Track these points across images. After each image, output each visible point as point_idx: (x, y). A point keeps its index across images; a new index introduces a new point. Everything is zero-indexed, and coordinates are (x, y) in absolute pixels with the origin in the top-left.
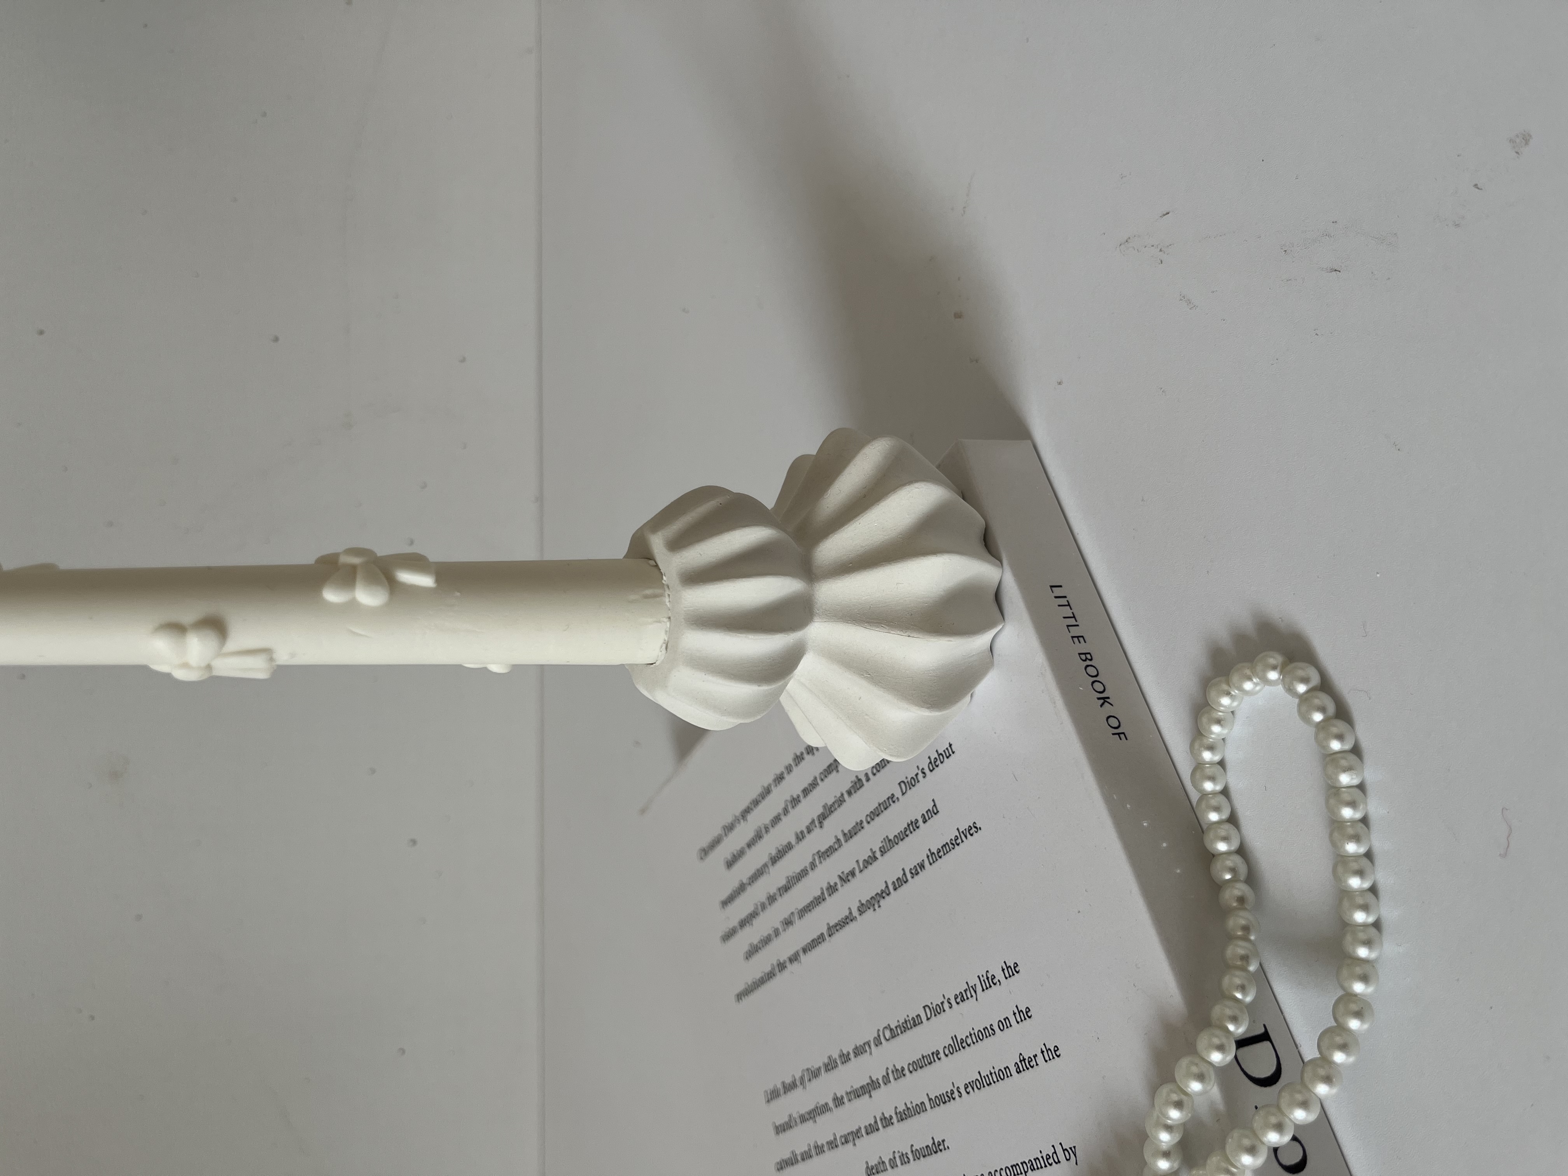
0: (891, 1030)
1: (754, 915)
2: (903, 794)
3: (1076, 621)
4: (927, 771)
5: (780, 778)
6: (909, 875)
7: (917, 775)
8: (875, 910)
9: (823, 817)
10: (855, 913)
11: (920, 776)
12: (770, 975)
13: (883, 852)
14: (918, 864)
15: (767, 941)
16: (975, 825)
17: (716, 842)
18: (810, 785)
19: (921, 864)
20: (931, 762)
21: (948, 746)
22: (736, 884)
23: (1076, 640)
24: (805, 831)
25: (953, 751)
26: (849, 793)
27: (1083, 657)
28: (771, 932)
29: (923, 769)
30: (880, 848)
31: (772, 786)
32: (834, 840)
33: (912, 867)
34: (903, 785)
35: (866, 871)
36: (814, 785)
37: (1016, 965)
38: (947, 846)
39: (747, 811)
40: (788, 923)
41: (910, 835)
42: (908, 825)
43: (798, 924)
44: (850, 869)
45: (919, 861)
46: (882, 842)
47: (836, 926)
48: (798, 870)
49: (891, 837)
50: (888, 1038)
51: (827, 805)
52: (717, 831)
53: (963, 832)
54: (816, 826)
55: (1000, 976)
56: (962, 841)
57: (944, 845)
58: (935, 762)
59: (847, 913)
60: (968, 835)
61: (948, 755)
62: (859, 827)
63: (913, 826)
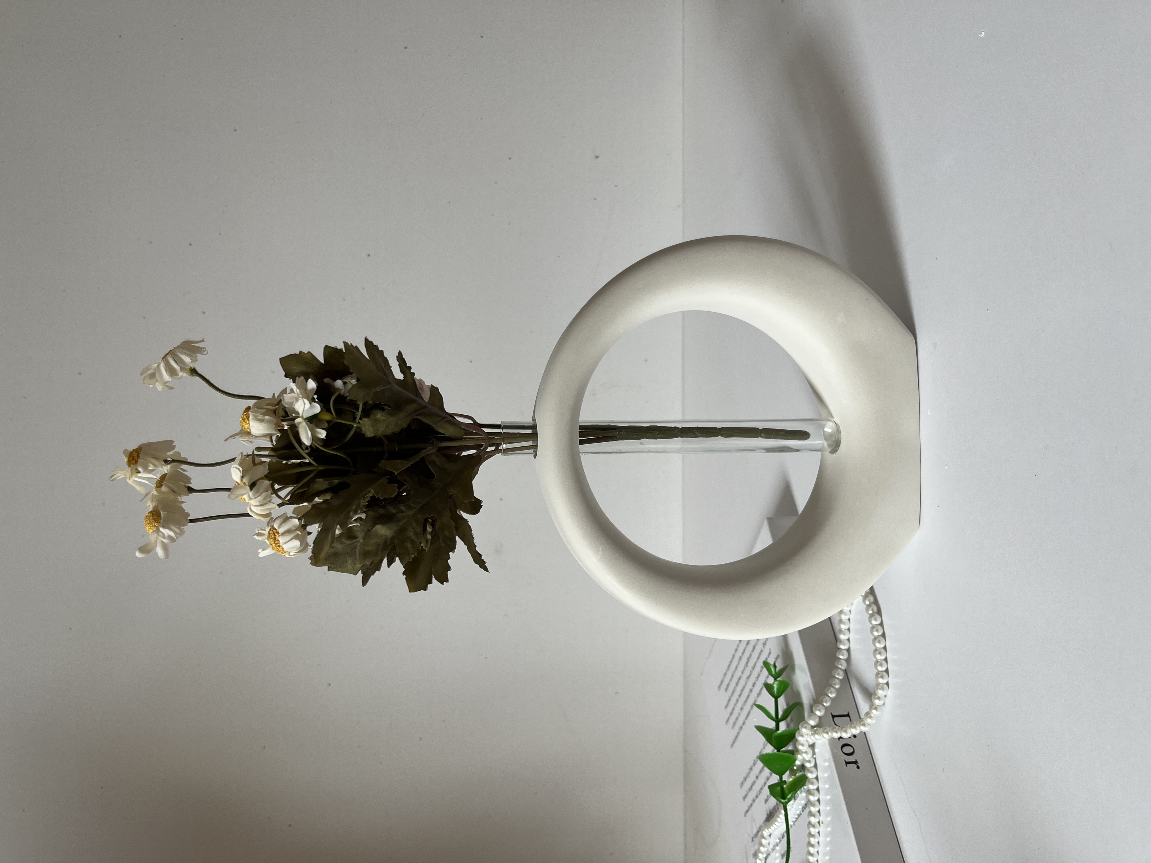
1: (733, 709)
5: (736, 650)
12: (739, 733)
15: (737, 719)
17: (722, 682)
22: (728, 698)
26: (753, 651)
28: (738, 714)
31: (734, 656)
36: (744, 650)
39: (729, 666)
40: (742, 709)
52: (721, 677)
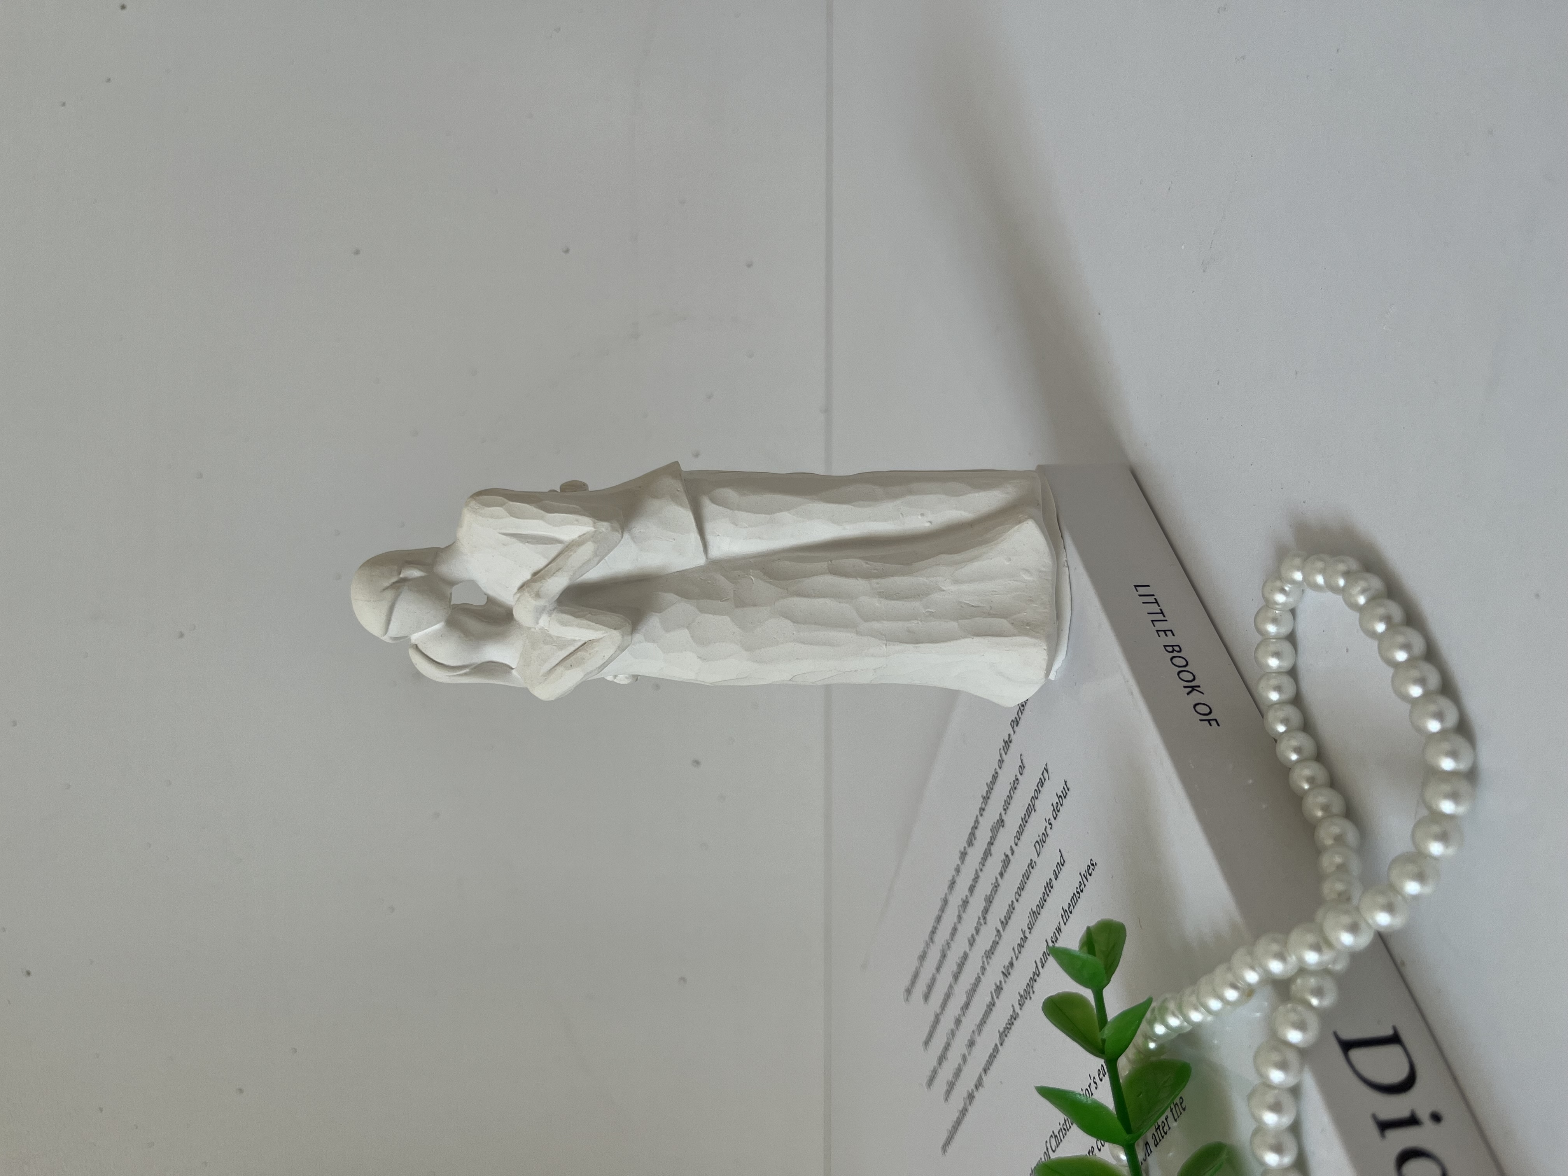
0: (1056, 1136)
1: (947, 1048)
3: (1164, 616)
4: (1052, 820)
5: (953, 883)
6: (1051, 945)
7: (1046, 829)
8: (1030, 998)
9: (986, 911)
10: (1017, 1007)
11: (1048, 828)
12: (964, 1112)
13: (1030, 929)
14: (1057, 929)
15: (958, 1072)
16: (1092, 862)
17: (916, 976)
18: (973, 880)
19: (1059, 928)
20: (1054, 810)
21: (1064, 785)
22: (932, 1018)
23: (1162, 633)
24: (975, 934)
26: (1001, 875)
27: (1170, 649)
28: (959, 1060)
29: (1050, 819)
30: (1029, 924)
31: (948, 895)
32: (996, 933)
33: (1052, 935)
34: (1037, 845)
35: (1020, 956)
36: (976, 878)
38: (1075, 897)
39: (933, 932)
40: (971, 1044)
41: (1047, 899)
42: (1045, 889)
43: (978, 1040)
44: (1010, 959)
45: (1056, 925)
46: (1029, 917)
47: (1005, 1031)
48: (973, 981)
49: (1034, 909)
50: (1054, 1149)
51: (987, 896)
53: (1084, 875)
54: (981, 925)
56: (1085, 885)
57: (1073, 897)
58: (1057, 807)
59: (1011, 1013)
60: (1088, 877)
61: (1065, 794)
62: (1012, 907)
63: (1049, 886)
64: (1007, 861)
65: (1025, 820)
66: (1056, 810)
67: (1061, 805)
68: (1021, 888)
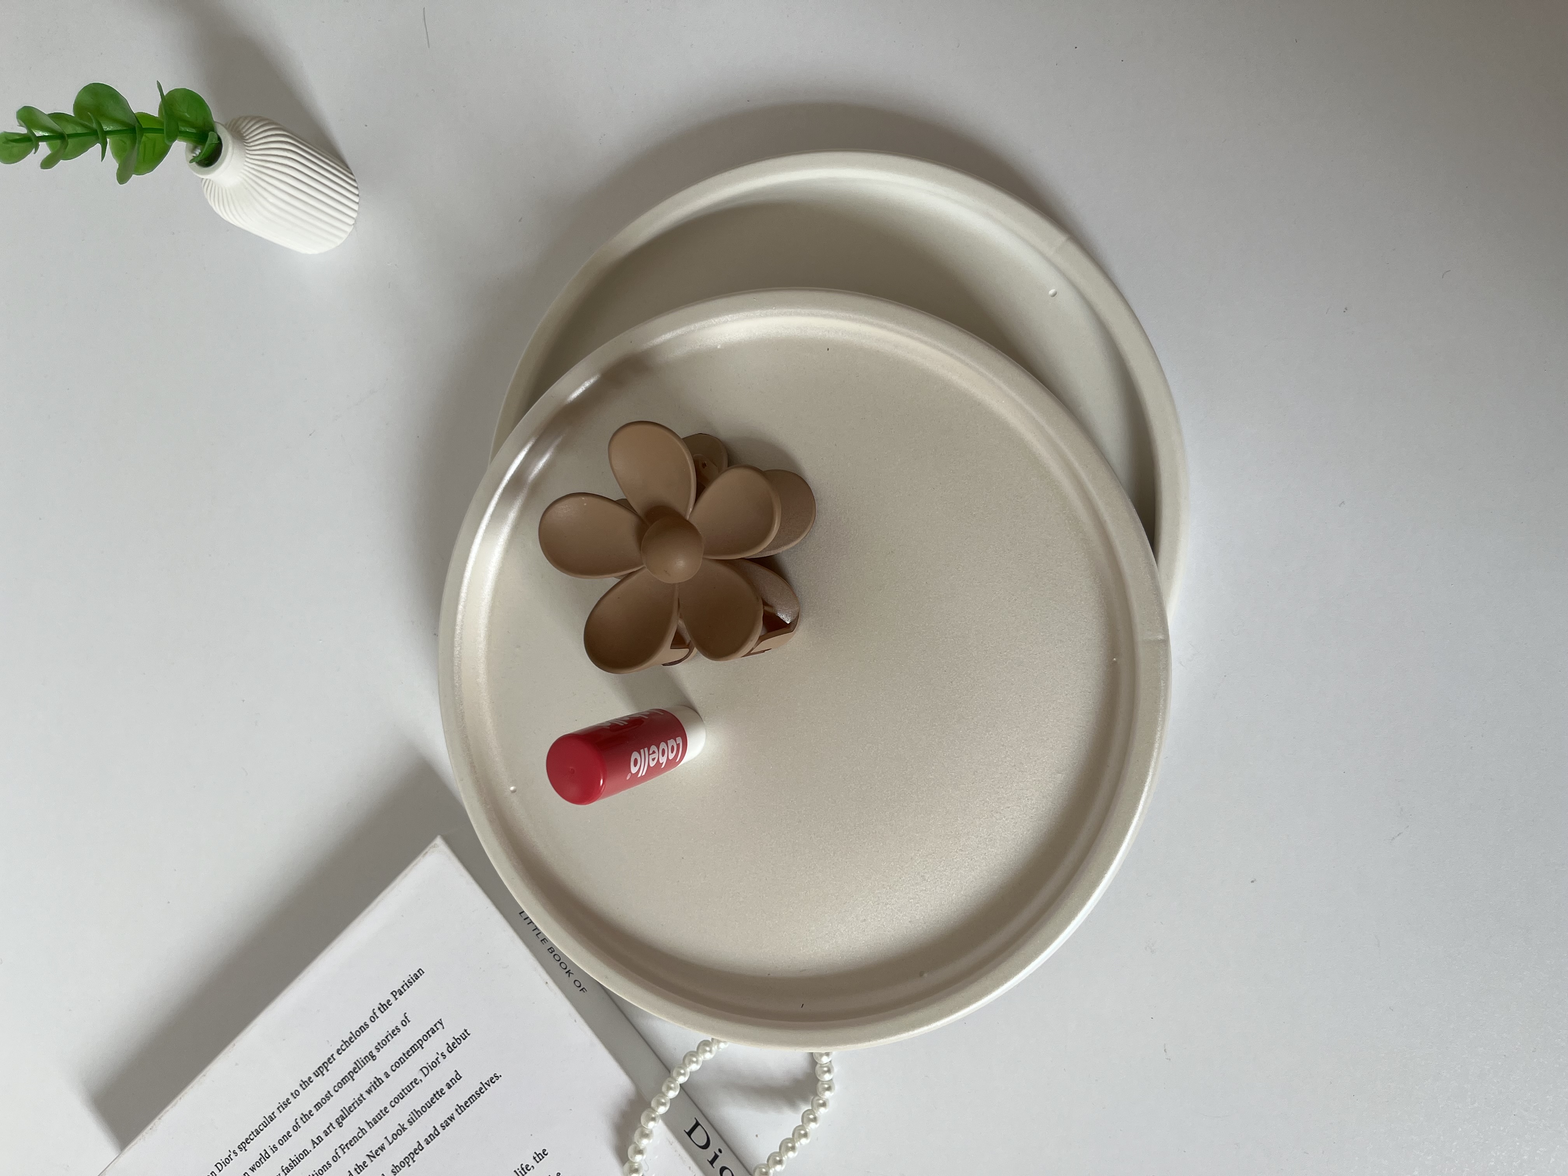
2: (426, 1075)
4: (446, 1053)
5: (285, 1105)
6: (439, 1129)
7: (437, 1059)
8: (409, 1166)
9: (342, 1118)
11: (441, 1059)
13: (411, 1123)
14: (448, 1118)
16: (496, 1075)
18: (323, 1098)
19: (451, 1117)
20: (449, 1047)
21: (463, 1031)
23: (543, 941)
24: (323, 1136)
25: (469, 1033)
26: (369, 1092)
27: (550, 951)
29: (443, 1053)
30: (409, 1119)
31: (275, 1114)
32: (357, 1131)
33: (443, 1122)
34: (425, 1070)
35: (395, 1142)
36: (328, 1096)
37: (544, 1150)
38: (473, 1097)
41: (437, 1101)
42: (434, 1095)
44: (379, 1145)
45: (449, 1116)
46: (410, 1115)
48: (319, 1168)
49: (418, 1109)
51: (344, 1108)
53: (486, 1083)
54: (334, 1128)
55: (532, 1162)
56: (486, 1089)
57: (471, 1097)
58: (453, 1046)
60: (491, 1084)
61: (464, 1037)
62: (383, 1113)
63: (439, 1093)
64: (378, 1082)
65: (407, 1055)
66: (451, 1048)
67: (459, 1044)
68: (401, 1097)
